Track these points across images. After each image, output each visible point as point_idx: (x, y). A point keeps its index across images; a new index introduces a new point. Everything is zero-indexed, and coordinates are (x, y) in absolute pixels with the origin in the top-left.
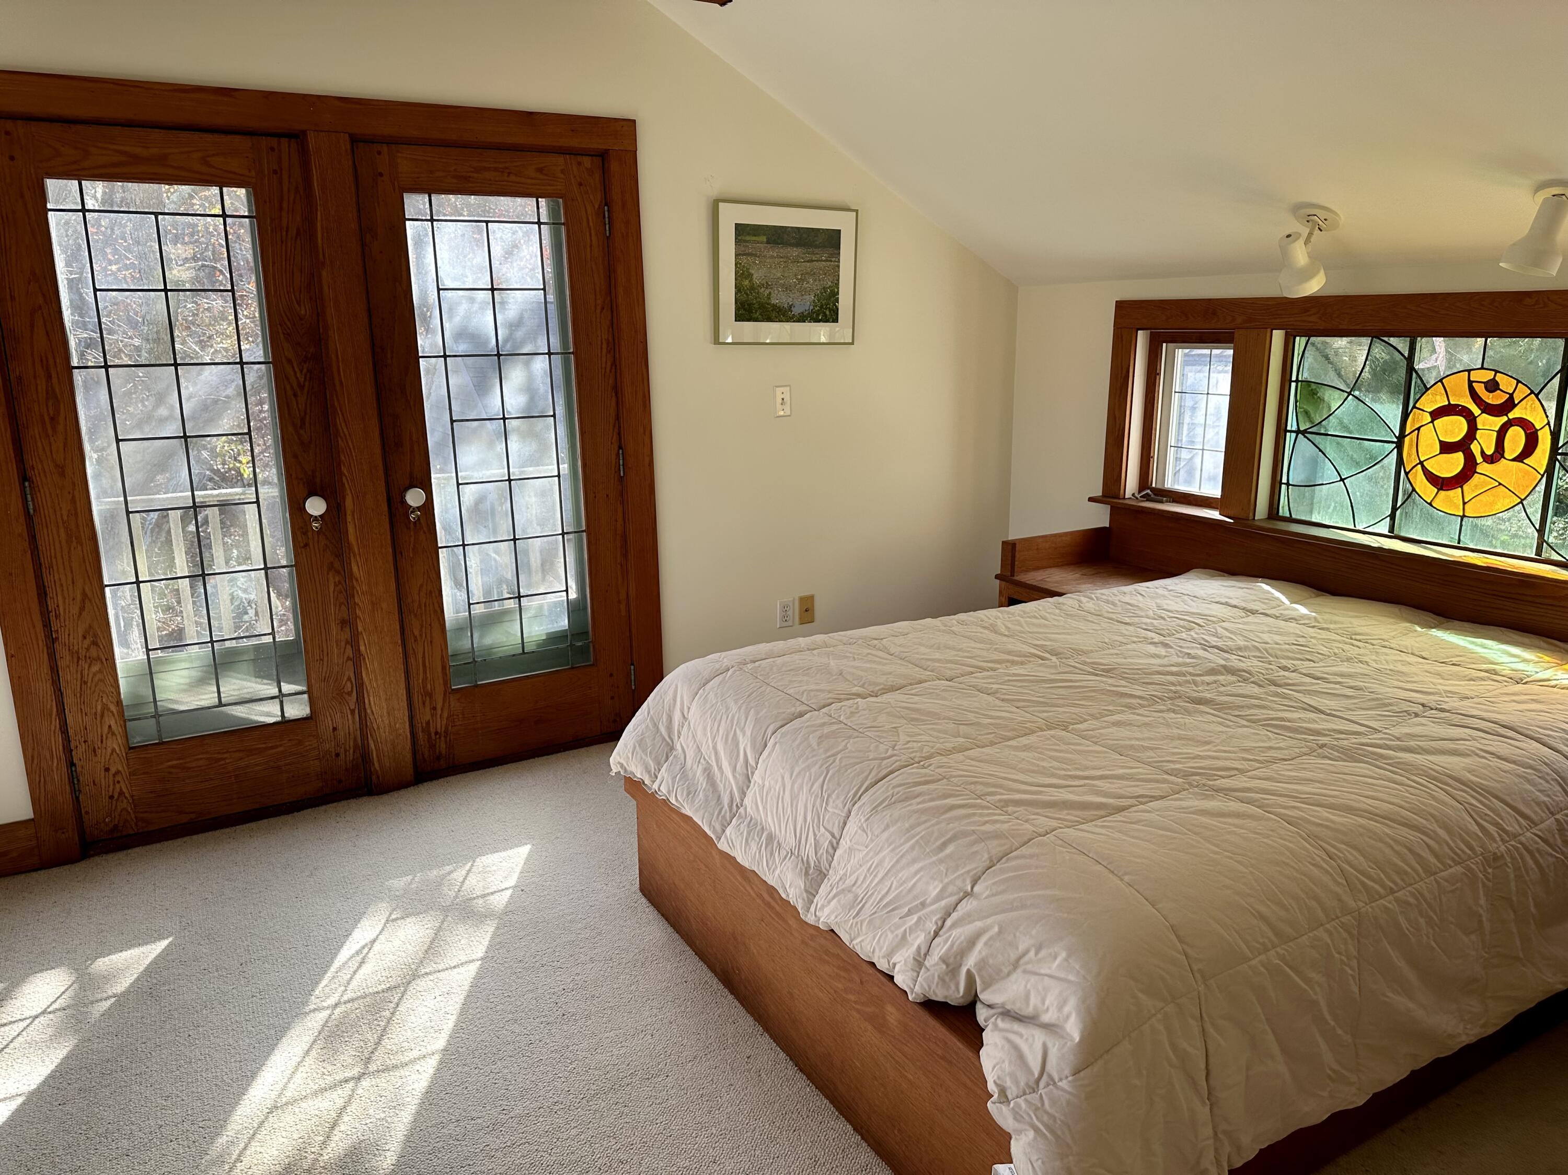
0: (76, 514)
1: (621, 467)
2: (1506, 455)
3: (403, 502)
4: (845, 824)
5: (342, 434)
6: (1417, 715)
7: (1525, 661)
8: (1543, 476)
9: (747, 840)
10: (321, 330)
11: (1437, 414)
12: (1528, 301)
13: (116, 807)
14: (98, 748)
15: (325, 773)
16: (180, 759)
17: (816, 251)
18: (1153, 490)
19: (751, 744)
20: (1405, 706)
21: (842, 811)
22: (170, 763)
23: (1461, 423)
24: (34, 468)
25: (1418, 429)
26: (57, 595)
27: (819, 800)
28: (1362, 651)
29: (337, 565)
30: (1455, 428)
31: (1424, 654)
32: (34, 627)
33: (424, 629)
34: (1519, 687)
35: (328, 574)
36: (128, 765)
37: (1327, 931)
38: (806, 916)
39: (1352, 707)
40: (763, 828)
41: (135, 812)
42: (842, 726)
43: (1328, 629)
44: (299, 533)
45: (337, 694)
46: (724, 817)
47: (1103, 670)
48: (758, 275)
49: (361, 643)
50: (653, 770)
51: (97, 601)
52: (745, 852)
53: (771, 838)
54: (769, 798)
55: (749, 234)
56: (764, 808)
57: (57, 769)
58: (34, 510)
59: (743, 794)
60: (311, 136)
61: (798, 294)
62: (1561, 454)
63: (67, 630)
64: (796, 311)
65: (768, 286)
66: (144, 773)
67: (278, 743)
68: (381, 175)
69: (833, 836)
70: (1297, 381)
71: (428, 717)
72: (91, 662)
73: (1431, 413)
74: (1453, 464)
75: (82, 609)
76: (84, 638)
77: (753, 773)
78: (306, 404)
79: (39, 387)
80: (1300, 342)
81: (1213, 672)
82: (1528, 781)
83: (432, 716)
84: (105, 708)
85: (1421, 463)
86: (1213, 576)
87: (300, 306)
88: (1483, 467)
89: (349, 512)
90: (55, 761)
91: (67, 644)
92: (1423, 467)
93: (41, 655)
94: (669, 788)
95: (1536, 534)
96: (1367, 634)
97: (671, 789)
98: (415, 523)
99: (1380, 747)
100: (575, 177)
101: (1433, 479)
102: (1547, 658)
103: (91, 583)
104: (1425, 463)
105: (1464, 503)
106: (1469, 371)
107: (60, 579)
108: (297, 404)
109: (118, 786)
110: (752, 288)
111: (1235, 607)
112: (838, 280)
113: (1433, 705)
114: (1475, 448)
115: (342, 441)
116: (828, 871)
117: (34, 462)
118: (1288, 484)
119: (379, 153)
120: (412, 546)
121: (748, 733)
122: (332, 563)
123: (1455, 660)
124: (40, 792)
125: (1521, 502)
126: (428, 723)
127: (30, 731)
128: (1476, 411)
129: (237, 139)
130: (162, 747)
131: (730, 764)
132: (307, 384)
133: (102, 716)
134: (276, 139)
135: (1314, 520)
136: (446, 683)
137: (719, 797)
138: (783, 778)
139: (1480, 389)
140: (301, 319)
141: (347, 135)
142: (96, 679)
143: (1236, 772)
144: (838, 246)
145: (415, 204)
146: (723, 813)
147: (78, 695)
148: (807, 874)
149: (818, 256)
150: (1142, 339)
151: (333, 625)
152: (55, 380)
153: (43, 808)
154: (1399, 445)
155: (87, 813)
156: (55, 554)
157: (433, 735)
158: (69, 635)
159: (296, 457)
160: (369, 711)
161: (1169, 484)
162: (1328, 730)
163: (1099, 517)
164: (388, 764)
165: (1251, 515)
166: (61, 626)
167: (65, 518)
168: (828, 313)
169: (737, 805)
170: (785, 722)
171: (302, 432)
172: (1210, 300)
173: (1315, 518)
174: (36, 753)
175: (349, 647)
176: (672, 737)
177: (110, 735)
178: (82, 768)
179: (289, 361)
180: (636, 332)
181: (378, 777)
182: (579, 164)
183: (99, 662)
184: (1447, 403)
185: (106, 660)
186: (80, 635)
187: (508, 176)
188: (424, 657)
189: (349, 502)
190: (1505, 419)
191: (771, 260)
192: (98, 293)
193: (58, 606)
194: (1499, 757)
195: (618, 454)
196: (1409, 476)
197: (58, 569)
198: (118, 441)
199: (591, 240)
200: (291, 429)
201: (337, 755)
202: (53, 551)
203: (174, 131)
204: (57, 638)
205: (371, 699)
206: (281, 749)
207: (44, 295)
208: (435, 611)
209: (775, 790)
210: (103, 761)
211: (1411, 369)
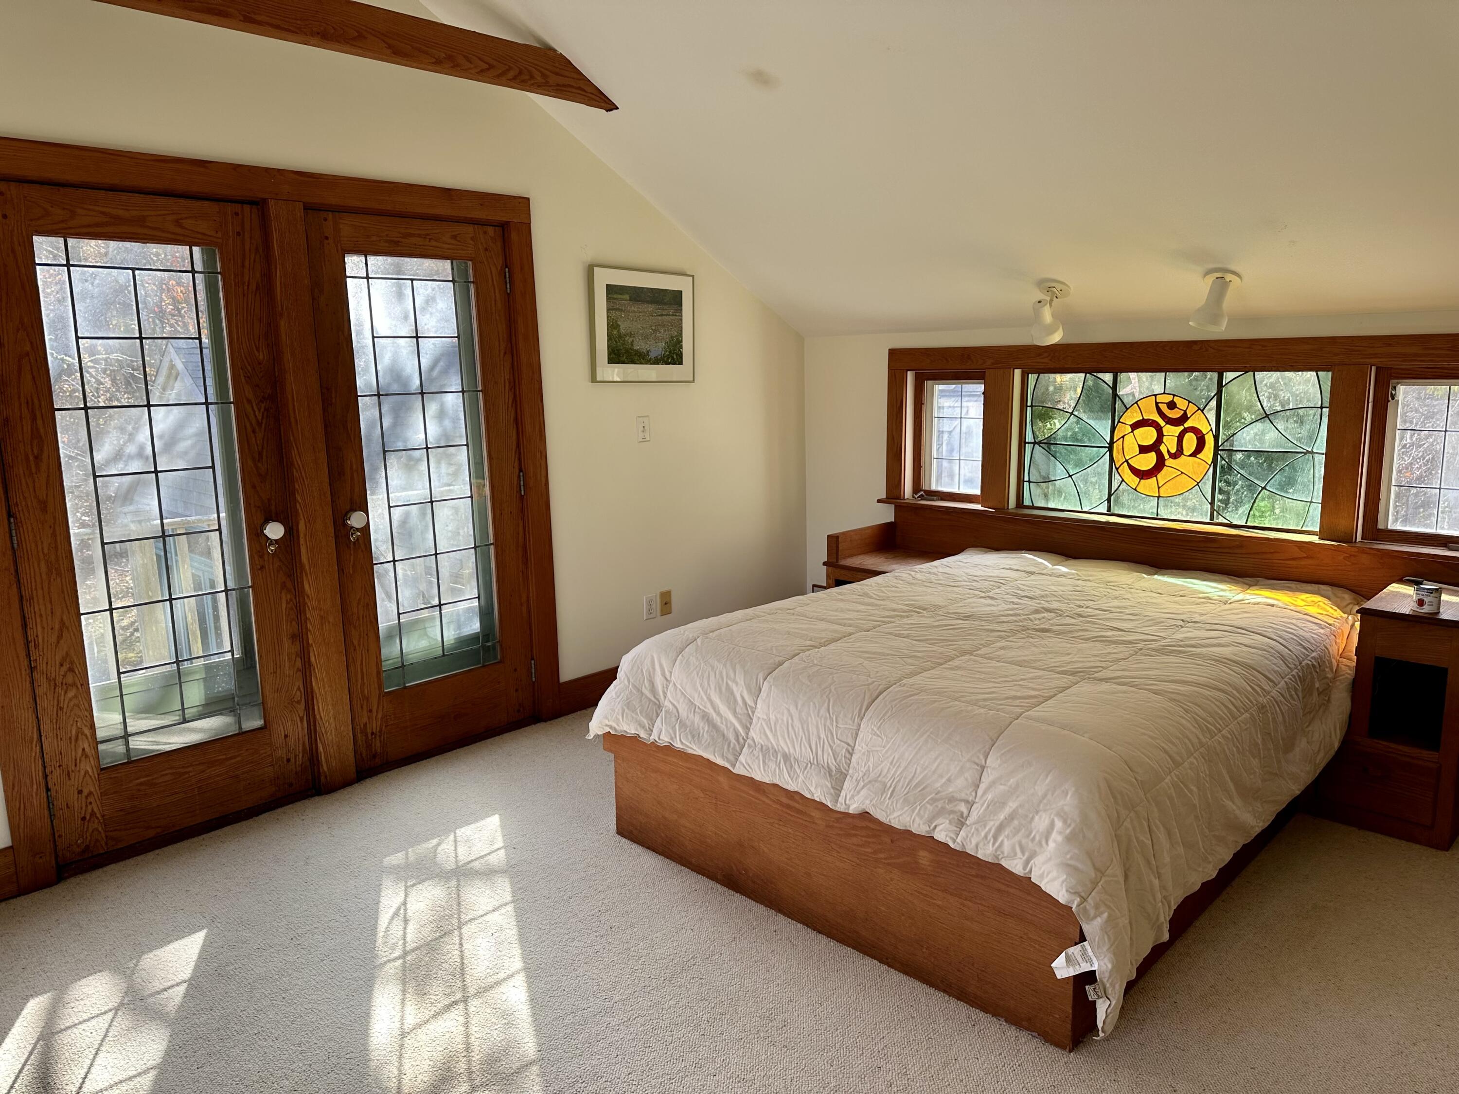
0: (56, 548)
1: (522, 488)
2: (1185, 453)
3: (345, 525)
4: (857, 735)
5: (296, 466)
6: (1182, 627)
7: (1222, 590)
8: (1210, 466)
9: (764, 762)
10: (277, 374)
11: (1135, 426)
12: (1196, 347)
13: (88, 828)
14: (72, 771)
15: (278, 778)
16: (147, 776)
17: (665, 307)
18: (925, 491)
19: (747, 689)
20: (1173, 622)
21: (853, 726)
22: (138, 781)
23: (1152, 432)
24: (18, 505)
25: (1123, 437)
26: (36, 625)
27: (828, 721)
28: (1121, 592)
29: (289, 585)
30: (1148, 436)
31: (1159, 591)
32: (18, 657)
33: (362, 639)
34: (1227, 606)
35: (281, 593)
36: (100, 786)
37: (1195, 758)
38: (836, 806)
39: (1139, 626)
40: (775, 750)
41: (105, 831)
42: (819, 667)
43: (1089, 580)
44: (256, 558)
45: (289, 703)
46: (734, 749)
47: (964, 617)
48: (624, 326)
49: (312, 654)
50: (647, 725)
51: (74, 629)
52: (764, 770)
53: (786, 757)
54: (778, 728)
55: (616, 293)
56: (774, 735)
57: (37, 795)
58: (18, 545)
59: (747, 729)
60: (271, 203)
61: (653, 342)
62: (1222, 450)
63: (45, 659)
64: (652, 355)
65: (631, 335)
66: (115, 793)
67: (236, 754)
68: (327, 238)
69: (848, 745)
70: (1032, 406)
71: (365, 719)
72: (67, 688)
73: (1131, 426)
74: (1148, 461)
75: (60, 637)
76: (62, 665)
77: (753, 712)
78: (263, 439)
79: (25, 428)
80: (1032, 378)
81: (1037, 612)
82: (1266, 658)
83: (369, 718)
84: (79, 731)
85: (1127, 461)
86: (986, 552)
87: (258, 351)
88: (1169, 462)
89: (302, 535)
90: (35, 787)
91: (45, 672)
92: (1128, 464)
93: (24, 683)
94: (671, 735)
95: (1209, 506)
96: (1116, 582)
97: (673, 736)
98: (354, 543)
99: (1174, 646)
100: (482, 243)
101: (1135, 471)
102: (1234, 588)
103: (69, 613)
104: (1129, 461)
105: (1159, 488)
106: (1155, 395)
107: (40, 610)
108: (256, 439)
109: (90, 808)
110: (620, 336)
111: (1018, 570)
112: (682, 331)
113: (1188, 620)
114: (1163, 448)
115: (297, 471)
116: (848, 771)
117: (18, 499)
118: (1029, 482)
119: (325, 220)
120: (352, 563)
121: (741, 682)
122: (284, 582)
123: (1181, 593)
124: (20, 819)
125: (1198, 484)
126: (365, 725)
127: (12, 760)
128: (1162, 423)
129: (206, 204)
130: (132, 765)
131: (729, 709)
132: (264, 422)
133: (77, 739)
134: (240, 205)
135: (1050, 506)
136: (380, 687)
137: (724, 735)
138: (789, 710)
139: (1164, 408)
140: (260, 364)
141: (302, 203)
142: (72, 704)
143: (1101, 669)
144: (680, 304)
145: (353, 264)
146: (732, 745)
147: (54, 721)
148: (830, 775)
149: (667, 311)
150: (910, 376)
151: (285, 639)
152: (39, 422)
153: (22, 835)
154: (1110, 449)
155: (60, 836)
156: (36, 586)
157: (369, 735)
158: (47, 663)
159: (254, 487)
160: (318, 717)
161: (934, 487)
162: (1136, 640)
163: (886, 515)
164: (334, 764)
165: (1006, 505)
166: (40, 655)
167: (46, 551)
168: (675, 357)
169: (743, 738)
170: (770, 670)
171: (259, 465)
172: (965, 348)
173: (1051, 505)
174: (17, 780)
175: (298, 659)
176: (657, 697)
177: (83, 758)
178: (57, 792)
179: (249, 401)
180: (533, 373)
181: (326, 777)
182: (485, 233)
183: (74, 687)
184: (1141, 418)
185: (82, 685)
186: (57, 663)
187: (429, 241)
188: (362, 664)
189: (302, 526)
190: (1182, 428)
191: (633, 314)
192: (80, 340)
193: (37, 636)
194: (1245, 645)
195: (519, 476)
196: (1119, 470)
197: (38, 600)
198: (95, 477)
199: (495, 296)
200: (250, 462)
201: (288, 760)
202: (33, 584)
203: (151, 196)
204: (36, 667)
205: (320, 705)
206: (239, 759)
207: (31, 343)
208: (371, 622)
209: (783, 720)
210: (76, 784)
211: (1115, 395)
